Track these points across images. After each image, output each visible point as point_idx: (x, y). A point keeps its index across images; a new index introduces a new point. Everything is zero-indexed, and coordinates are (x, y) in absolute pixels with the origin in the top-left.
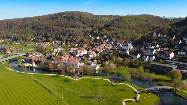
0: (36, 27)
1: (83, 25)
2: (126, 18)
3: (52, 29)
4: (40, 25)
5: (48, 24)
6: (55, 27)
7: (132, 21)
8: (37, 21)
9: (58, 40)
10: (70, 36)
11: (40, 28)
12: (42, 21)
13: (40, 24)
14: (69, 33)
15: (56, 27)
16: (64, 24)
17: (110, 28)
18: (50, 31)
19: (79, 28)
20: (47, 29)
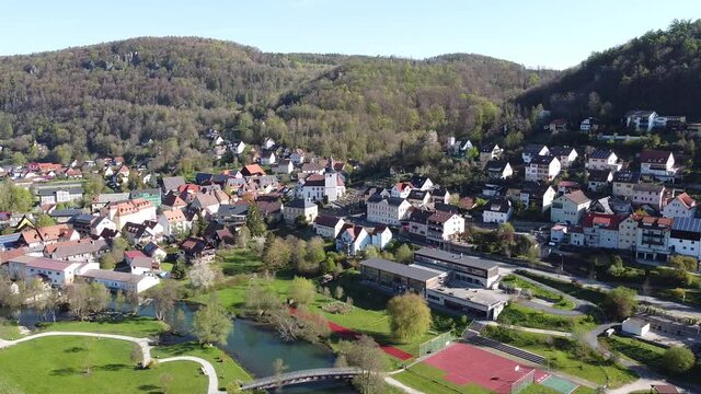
0: (11, 101)
1: (208, 93)
2: (366, 70)
3: (77, 108)
4: (29, 93)
5: (65, 87)
6: (89, 101)
7: (385, 82)
8: (20, 73)
9: (96, 155)
10: (144, 137)
11: (29, 106)
12: (40, 77)
13: (28, 86)
14: (144, 123)
15: (95, 101)
16: (130, 88)
17: (295, 107)
18: (67, 117)
19: (189, 106)
20: (60, 106)
